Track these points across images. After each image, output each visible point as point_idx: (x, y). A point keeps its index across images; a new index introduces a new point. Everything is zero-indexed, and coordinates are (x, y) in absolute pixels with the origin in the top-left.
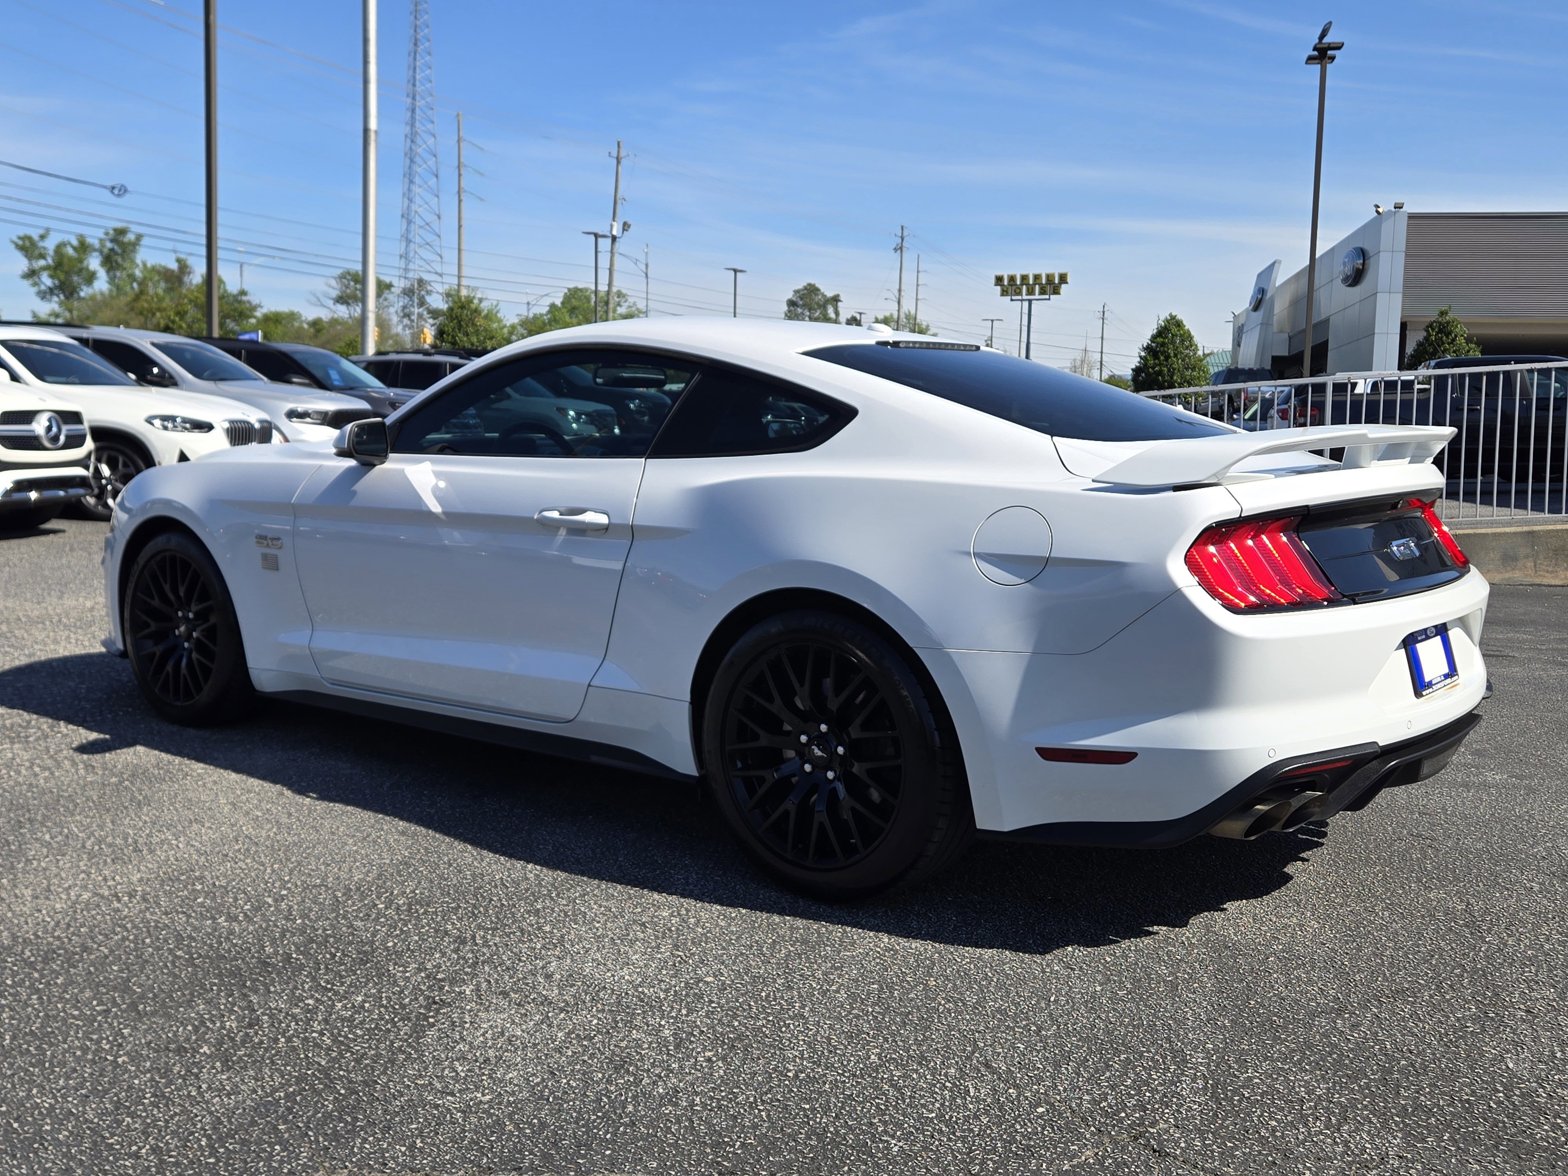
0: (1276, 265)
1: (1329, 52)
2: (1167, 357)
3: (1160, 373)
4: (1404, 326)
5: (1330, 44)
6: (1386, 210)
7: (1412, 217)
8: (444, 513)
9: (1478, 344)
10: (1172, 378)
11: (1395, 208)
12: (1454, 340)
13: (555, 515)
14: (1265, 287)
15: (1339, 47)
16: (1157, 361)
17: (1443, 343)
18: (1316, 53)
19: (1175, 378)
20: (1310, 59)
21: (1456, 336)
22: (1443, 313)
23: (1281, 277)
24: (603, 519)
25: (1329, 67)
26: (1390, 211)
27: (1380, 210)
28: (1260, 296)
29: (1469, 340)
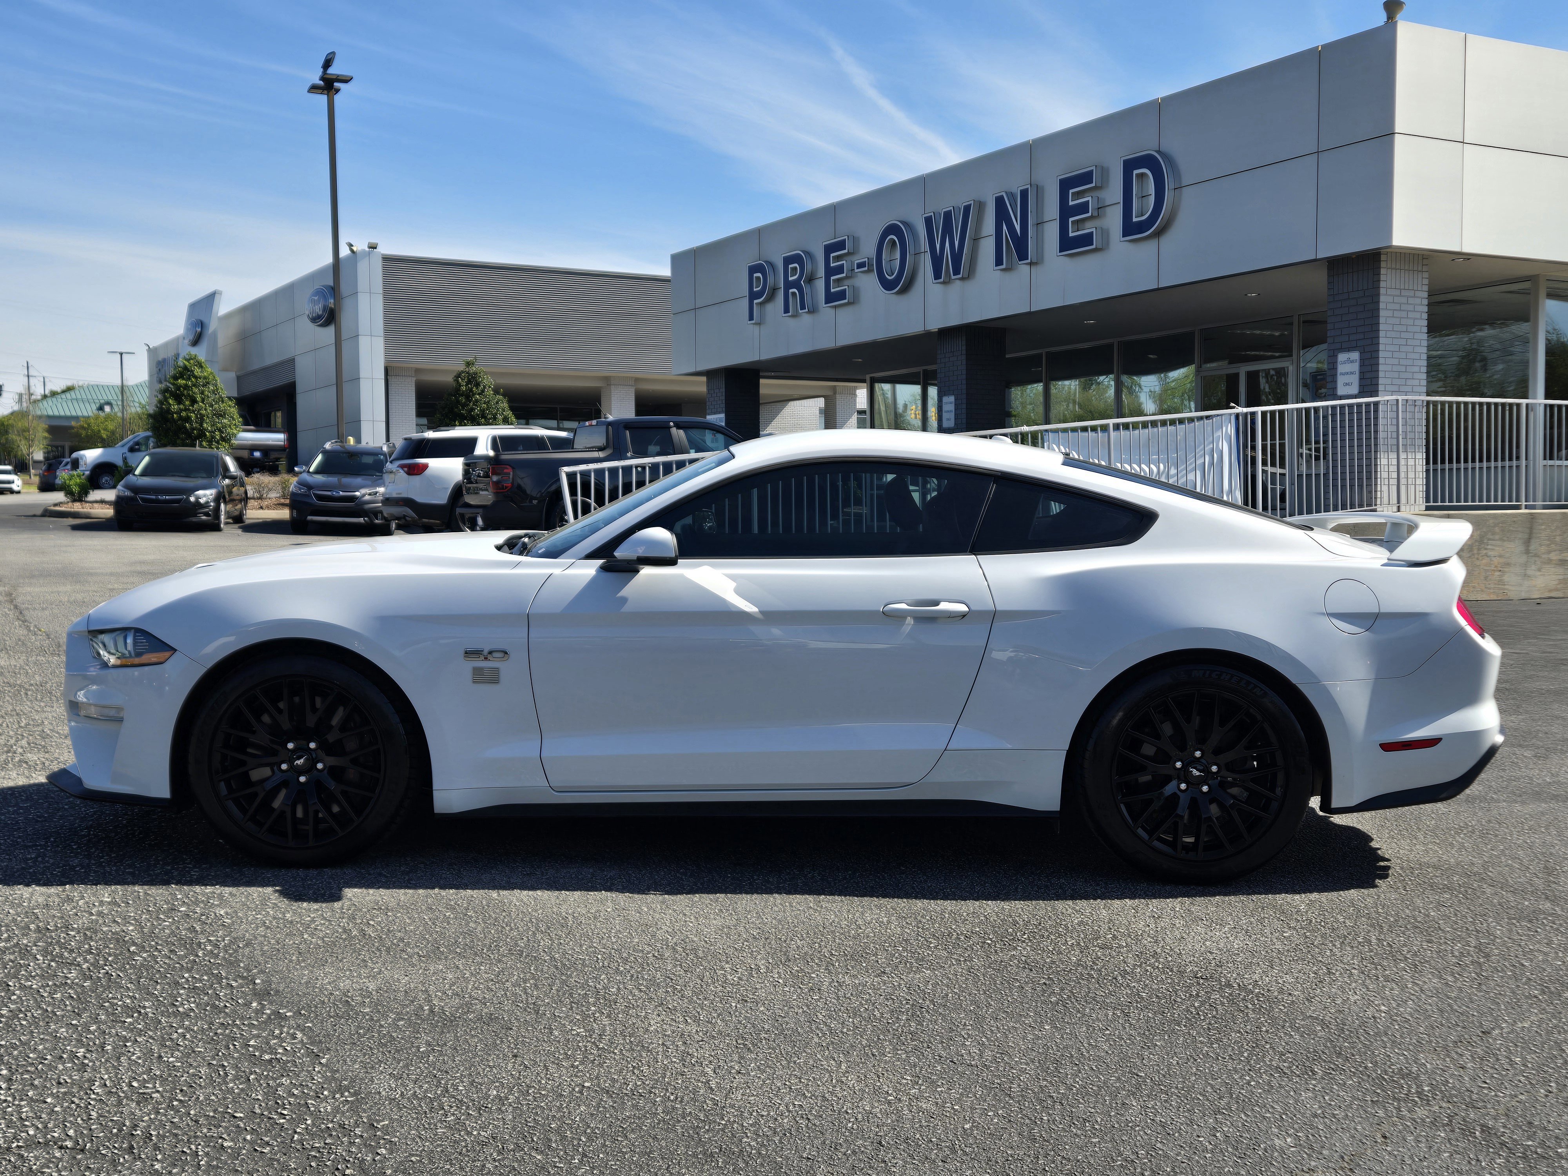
0: (217, 296)
1: (336, 85)
2: (194, 401)
3: (188, 419)
4: (387, 370)
5: (338, 76)
6: (360, 249)
7: (387, 259)
8: (761, 612)
9: (504, 395)
10: (201, 425)
11: (370, 247)
12: (483, 391)
13: (903, 606)
14: (205, 320)
15: (346, 80)
16: (182, 406)
17: (474, 394)
18: (321, 83)
19: (205, 425)
20: (314, 89)
21: (485, 387)
22: (468, 364)
23: (223, 308)
24: (963, 608)
25: (337, 98)
26: (364, 251)
27: (355, 249)
28: (199, 330)
29: (496, 391)
